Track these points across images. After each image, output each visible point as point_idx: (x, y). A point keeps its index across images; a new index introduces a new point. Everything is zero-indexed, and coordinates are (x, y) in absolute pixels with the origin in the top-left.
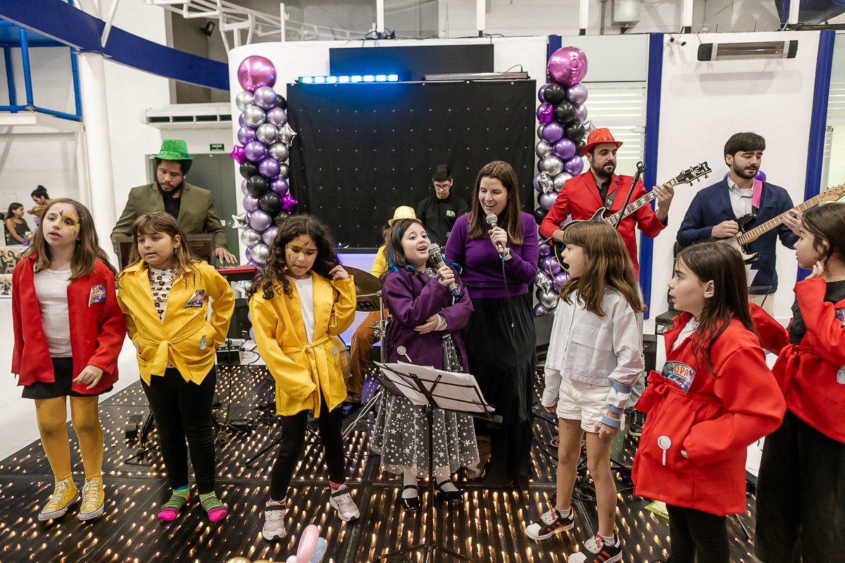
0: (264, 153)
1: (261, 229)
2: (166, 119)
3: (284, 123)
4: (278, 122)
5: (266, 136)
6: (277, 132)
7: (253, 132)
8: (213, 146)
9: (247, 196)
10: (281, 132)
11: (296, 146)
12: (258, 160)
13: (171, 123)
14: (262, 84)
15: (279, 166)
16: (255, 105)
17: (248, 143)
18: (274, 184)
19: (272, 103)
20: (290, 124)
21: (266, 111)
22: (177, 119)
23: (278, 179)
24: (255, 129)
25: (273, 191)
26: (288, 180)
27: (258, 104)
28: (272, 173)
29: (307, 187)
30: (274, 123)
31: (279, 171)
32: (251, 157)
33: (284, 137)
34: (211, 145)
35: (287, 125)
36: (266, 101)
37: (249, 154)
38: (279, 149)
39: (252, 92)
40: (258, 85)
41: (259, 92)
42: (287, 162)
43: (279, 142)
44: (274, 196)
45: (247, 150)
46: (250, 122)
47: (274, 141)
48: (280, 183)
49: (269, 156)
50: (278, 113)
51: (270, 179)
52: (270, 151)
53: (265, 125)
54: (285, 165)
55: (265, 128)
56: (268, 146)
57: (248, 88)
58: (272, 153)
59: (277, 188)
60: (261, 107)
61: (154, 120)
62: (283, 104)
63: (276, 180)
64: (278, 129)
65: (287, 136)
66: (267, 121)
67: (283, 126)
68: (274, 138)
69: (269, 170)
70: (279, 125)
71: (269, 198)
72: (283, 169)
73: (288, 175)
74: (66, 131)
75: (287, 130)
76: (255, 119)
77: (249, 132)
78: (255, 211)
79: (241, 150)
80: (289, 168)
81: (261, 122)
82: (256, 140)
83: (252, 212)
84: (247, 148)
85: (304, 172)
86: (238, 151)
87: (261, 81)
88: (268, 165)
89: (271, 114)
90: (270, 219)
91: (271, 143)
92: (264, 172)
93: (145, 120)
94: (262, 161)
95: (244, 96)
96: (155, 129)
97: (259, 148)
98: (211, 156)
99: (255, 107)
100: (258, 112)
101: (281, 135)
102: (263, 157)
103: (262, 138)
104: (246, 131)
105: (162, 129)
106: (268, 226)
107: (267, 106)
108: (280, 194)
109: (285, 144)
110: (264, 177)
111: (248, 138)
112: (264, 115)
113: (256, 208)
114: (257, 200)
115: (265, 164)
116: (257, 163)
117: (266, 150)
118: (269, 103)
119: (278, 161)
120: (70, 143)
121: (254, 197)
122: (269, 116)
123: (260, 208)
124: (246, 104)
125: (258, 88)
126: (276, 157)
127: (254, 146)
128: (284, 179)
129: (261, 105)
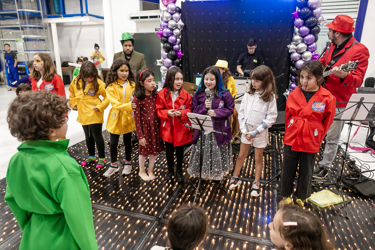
0: (170, 33)
1: (168, 66)
2: (137, 18)
3: (180, 19)
4: (177, 19)
5: (171, 25)
6: (176, 23)
7: (166, 24)
8: (157, 29)
9: (163, 51)
10: (178, 24)
11: (184, 29)
12: (168, 36)
13: (139, 20)
14: (171, 2)
15: (176, 38)
16: (168, 12)
17: (164, 28)
18: (174, 47)
19: (174, 10)
20: (182, 20)
21: (172, 14)
22: (142, 17)
23: (176, 44)
24: (167, 22)
25: (174, 50)
26: (180, 45)
27: (169, 11)
28: (174, 42)
29: (188, 48)
30: (175, 19)
31: (176, 41)
32: (165, 35)
33: (179, 26)
34: (156, 29)
35: (180, 20)
36: (172, 9)
37: (164, 33)
38: (177, 31)
39: (166, 6)
40: (169, 3)
41: (169, 6)
42: (180, 37)
43: (177, 28)
44: (174, 52)
45: (163, 32)
46: (165, 19)
47: (175, 28)
48: (176, 46)
49: (172, 34)
50: (177, 15)
51: (173, 45)
52: (173, 32)
53: (171, 20)
54: (179, 38)
55: (171, 21)
56: (172, 30)
57: (165, 4)
58: (174, 33)
59: (175, 48)
60: (170, 13)
61: (133, 18)
62: (179, 11)
63: (175, 45)
64: (177, 22)
65: (180, 25)
66: (172, 19)
67: (179, 21)
68: (175, 26)
69: (172, 40)
70: (177, 20)
71: (171, 53)
72: (178, 40)
73: (181, 43)
74: (100, 24)
75: (181, 23)
76: (167, 18)
77: (165, 24)
78: (166, 58)
79: (161, 32)
80: (181, 39)
81: (169, 19)
82: (167, 27)
83: (165, 59)
84: (163, 31)
85: (187, 42)
86: (160, 32)
87: (170, 1)
88: (172, 38)
89: (174, 16)
90: (172, 61)
91: (173, 29)
92: (170, 41)
93: (129, 18)
94: (169, 36)
95: (163, 7)
96: (134, 22)
97: (168, 31)
98: (156, 33)
99: (167, 12)
100: (168, 15)
101: (177, 25)
102: (170, 35)
103: (170, 26)
104: (164, 23)
105: (136, 22)
106: (171, 65)
107: (172, 12)
108: (177, 51)
109: (179, 29)
110: (170, 44)
111: (164, 26)
112: (171, 16)
113: (166, 57)
114: (167, 53)
115: (170, 38)
116: (167, 37)
117: (171, 32)
118: (173, 11)
119: (176, 36)
120: (102, 29)
121: (166, 52)
122: (173, 16)
123: (168, 57)
124: (164, 11)
125: (169, 4)
126: (175, 35)
127: (166, 30)
128: (179, 44)
129: (170, 12)
